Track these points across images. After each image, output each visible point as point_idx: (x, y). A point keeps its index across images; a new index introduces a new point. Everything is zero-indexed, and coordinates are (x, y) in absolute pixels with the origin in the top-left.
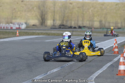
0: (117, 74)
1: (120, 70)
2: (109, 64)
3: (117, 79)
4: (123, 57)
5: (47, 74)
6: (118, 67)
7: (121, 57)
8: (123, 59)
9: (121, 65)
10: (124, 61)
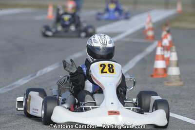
0: (152, 76)
1: (156, 69)
2: (138, 58)
3: (151, 83)
4: (162, 46)
5: (35, 75)
6: (153, 63)
7: (158, 46)
8: (161, 50)
9: (158, 60)
10: (162, 53)
